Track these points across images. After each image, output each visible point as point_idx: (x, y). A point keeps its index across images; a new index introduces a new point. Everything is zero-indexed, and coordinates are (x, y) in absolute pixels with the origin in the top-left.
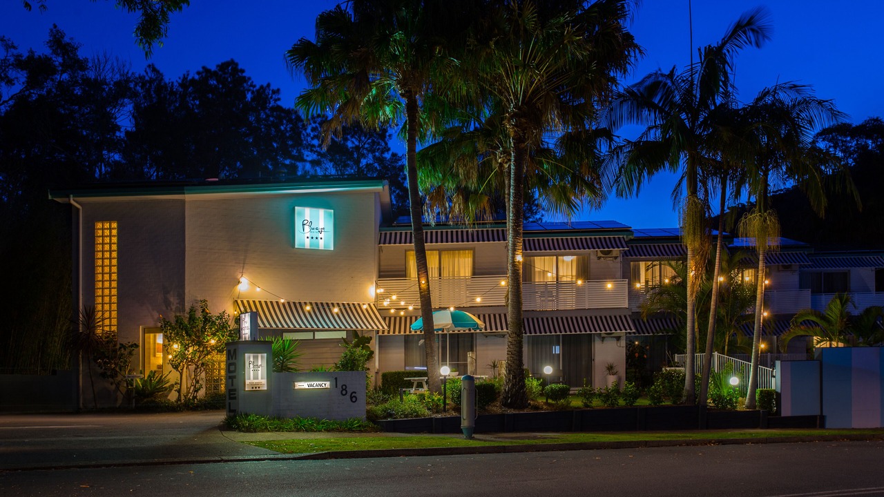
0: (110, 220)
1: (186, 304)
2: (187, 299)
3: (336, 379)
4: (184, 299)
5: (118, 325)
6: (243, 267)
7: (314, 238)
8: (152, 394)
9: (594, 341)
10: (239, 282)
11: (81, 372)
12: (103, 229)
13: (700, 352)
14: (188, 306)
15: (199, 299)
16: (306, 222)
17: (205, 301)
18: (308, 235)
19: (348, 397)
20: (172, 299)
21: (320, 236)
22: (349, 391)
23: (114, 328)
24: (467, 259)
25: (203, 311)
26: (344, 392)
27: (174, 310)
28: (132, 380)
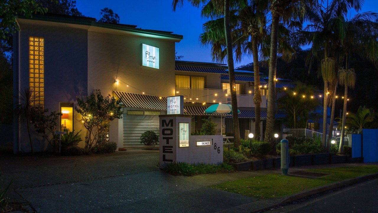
0: (39, 37)
1: (88, 91)
2: (88, 88)
3: (212, 139)
4: (87, 88)
5: (45, 100)
6: (117, 73)
7: (151, 62)
8: (72, 143)
9: (250, 122)
10: (115, 81)
11: (20, 129)
12: (34, 41)
13: (296, 128)
14: (89, 92)
15: (95, 89)
16: (147, 52)
17: (99, 90)
18: (148, 59)
19: (217, 150)
20: (79, 88)
21: (154, 61)
22: (217, 147)
23: (42, 102)
24: (202, 81)
25: (98, 96)
26: (215, 148)
27: (80, 94)
28: (59, 135)
